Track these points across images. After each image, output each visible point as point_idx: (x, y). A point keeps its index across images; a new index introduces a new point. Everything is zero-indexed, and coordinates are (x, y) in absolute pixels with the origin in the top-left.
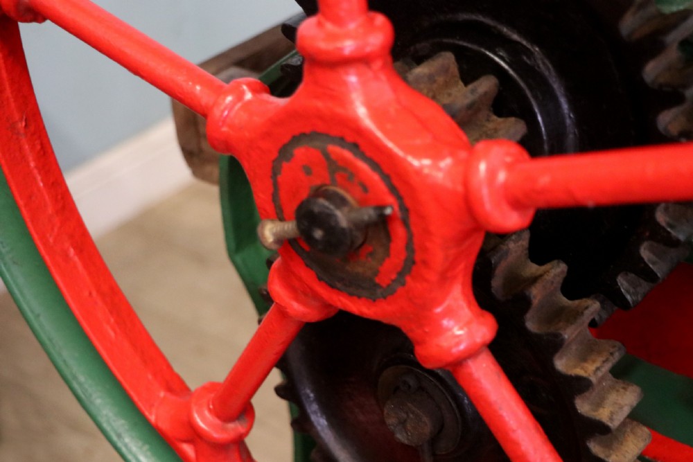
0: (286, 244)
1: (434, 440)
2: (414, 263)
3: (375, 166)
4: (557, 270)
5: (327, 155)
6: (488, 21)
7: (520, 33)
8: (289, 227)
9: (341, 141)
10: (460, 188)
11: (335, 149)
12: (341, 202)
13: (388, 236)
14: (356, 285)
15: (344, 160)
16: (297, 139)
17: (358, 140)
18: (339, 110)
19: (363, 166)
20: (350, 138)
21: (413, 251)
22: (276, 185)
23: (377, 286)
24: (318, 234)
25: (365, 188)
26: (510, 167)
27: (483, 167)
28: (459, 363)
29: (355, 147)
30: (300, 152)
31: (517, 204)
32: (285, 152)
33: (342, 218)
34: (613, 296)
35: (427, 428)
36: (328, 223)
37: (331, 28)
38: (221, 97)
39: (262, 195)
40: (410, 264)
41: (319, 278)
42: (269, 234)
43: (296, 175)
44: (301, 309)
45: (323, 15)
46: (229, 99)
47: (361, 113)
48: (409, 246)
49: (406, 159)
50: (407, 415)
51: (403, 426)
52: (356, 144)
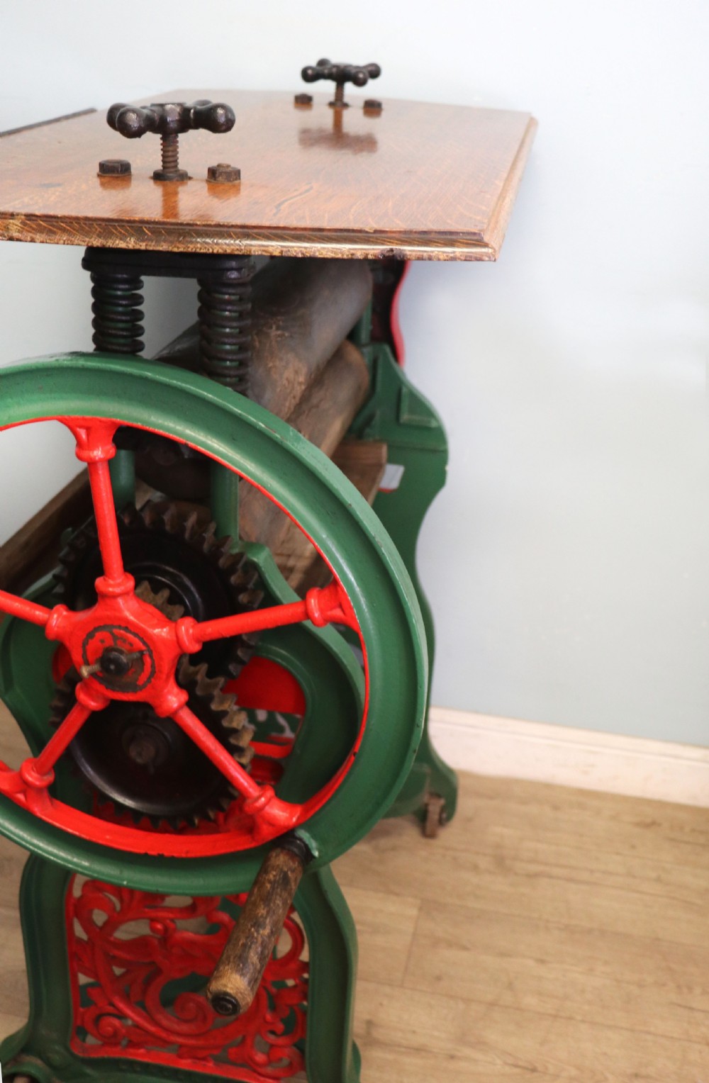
0: (93, 675)
2: (155, 672)
3: (136, 635)
4: (204, 668)
5: (112, 634)
7: (173, 568)
8: (96, 667)
9: (120, 627)
10: (175, 638)
11: (116, 631)
12: (121, 652)
13: (143, 664)
14: (124, 688)
15: (121, 635)
16: (96, 629)
17: (128, 626)
18: (117, 614)
19: (130, 636)
20: (123, 625)
21: (155, 668)
22: (85, 652)
23: (137, 685)
24: (112, 667)
25: (131, 645)
26: (193, 627)
27: (182, 629)
28: (176, 712)
29: (126, 629)
30: (98, 635)
31: (197, 641)
32: (90, 635)
33: (124, 659)
35: (152, 751)
36: (116, 662)
37: (111, 582)
38: (51, 615)
39: (76, 656)
40: (153, 673)
41: (107, 688)
42: (85, 671)
43: (96, 644)
44: (93, 705)
45: (107, 576)
46: (55, 616)
47: (127, 614)
48: (153, 666)
49: (150, 630)
50: (142, 749)
51: (140, 754)
52: (126, 627)
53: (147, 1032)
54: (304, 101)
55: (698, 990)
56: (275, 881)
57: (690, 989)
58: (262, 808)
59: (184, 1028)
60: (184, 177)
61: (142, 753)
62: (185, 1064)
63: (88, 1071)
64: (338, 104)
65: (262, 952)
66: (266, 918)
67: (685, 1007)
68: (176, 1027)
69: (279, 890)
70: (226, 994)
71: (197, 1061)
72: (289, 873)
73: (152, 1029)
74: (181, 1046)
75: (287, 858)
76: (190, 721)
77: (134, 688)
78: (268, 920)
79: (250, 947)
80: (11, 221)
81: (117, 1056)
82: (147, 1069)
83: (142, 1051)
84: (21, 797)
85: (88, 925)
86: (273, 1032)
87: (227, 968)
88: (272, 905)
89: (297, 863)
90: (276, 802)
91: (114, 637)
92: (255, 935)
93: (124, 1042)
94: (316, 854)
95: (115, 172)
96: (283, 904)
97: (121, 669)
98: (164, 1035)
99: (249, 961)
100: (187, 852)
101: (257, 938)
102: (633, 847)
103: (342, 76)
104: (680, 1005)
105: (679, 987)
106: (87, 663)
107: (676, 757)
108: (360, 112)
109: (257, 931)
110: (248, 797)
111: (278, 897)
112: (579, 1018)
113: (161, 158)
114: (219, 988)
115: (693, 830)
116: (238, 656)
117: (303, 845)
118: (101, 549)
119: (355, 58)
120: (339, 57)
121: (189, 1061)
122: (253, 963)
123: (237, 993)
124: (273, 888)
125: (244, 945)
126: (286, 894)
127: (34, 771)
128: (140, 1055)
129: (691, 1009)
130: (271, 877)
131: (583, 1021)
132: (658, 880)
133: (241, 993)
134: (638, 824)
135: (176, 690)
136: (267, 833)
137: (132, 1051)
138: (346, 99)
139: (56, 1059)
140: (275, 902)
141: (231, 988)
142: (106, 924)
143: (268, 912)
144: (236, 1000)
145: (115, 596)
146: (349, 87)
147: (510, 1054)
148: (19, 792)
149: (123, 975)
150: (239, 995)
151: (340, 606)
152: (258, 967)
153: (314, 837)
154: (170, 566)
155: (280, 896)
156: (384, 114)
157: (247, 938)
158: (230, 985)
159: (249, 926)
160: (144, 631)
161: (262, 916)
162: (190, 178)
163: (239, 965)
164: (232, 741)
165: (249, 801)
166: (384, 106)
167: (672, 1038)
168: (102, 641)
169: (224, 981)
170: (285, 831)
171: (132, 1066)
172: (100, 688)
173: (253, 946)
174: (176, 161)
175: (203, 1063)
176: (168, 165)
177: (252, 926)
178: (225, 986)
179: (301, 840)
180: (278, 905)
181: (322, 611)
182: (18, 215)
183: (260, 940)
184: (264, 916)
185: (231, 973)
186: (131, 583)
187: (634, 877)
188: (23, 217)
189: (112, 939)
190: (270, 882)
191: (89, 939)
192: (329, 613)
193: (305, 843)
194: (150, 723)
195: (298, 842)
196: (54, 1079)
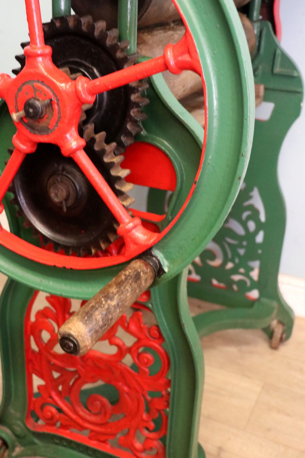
0: (20, 120)
1: (66, 200)
2: (61, 117)
3: (49, 87)
5: (33, 87)
6: (79, 60)
8: (22, 113)
9: (38, 81)
10: (74, 90)
11: (36, 84)
12: (38, 100)
13: (53, 109)
14: (42, 131)
15: (39, 87)
16: (23, 84)
17: (43, 80)
18: (37, 71)
19: (45, 88)
20: (40, 79)
21: (61, 114)
22: (17, 102)
23: (49, 129)
24: (31, 110)
25: (45, 94)
26: (87, 83)
27: (80, 83)
28: (75, 151)
30: (24, 88)
31: (91, 93)
32: (19, 89)
34: (120, 144)
35: (64, 194)
36: (34, 107)
39: (11, 106)
40: (59, 119)
41: (30, 132)
42: (15, 116)
43: (23, 96)
44: (24, 148)
47: (43, 71)
48: (59, 111)
49: (58, 84)
50: (58, 191)
51: (56, 195)
52: (43, 82)
53: (71, 418)
56: (129, 275)
58: (129, 231)
59: (93, 419)
61: (58, 194)
62: (93, 444)
63: (36, 441)
65: (106, 315)
66: (115, 294)
69: (130, 281)
70: (70, 335)
71: (100, 443)
72: (142, 274)
73: (74, 416)
74: (92, 431)
75: (143, 265)
77: (45, 130)
78: (117, 296)
79: (97, 309)
81: (52, 433)
82: (70, 444)
83: (68, 431)
85: (38, 340)
86: (148, 429)
88: (122, 288)
89: (149, 269)
90: (140, 227)
91: (36, 89)
92: (104, 302)
93: (58, 424)
94: (166, 270)
96: (132, 290)
97: (37, 112)
98: (80, 421)
99: (93, 316)
100: (81, 266)
101: (104, 305)
106: (17, 111)
109: (106, 301)
111: (128, 285)
114: (66, 330)
116: (127, 129)
117: (157, 262)
121: (95, 442)
122: (96, 320)
123: (78, 336)
124: (126, 279)
125: (93, 307)
126: (136, 286)
128: (65, 434)
130: (127, 273)
133: (81, 336)
136: (132, 249)
137: (62, 430)
139: (18, 430)
140: (125, 287)
141: (74, 331)
142: (50, 341)
143: (118, 292)
144: (77, 341)
145: (35, 56)
149: (59, 378)
150: (80, 337)
151: (189, 52)
152: (101, 323)
153: (167, 258)
155: (131, 285)
157: (97, 303)
158: (73, 329)
159: (101, 297)
160: (54, 84)
161: (113, 293)
163: (84, 317)
164: (117, 187)
168: (27, 93)
170: (145, 249)
171: (62, 441)
172: (26, 131)
173: (99, 309)
175: (103, 444)
177: (103, 297)
178: (70, 329)
179: (156, 257)
180: (127, 290)
181: (175, 57)
183: (106, 306)
184: (114, 293)
185: (76, 321)
186: (48, 50)
189: (52, 352)
190: (125, 275)
191: (40, 351)
192: (180, 58)
193: (158, 260)
194: (65, 173)
195: (154, 259)
196: (17, 444)
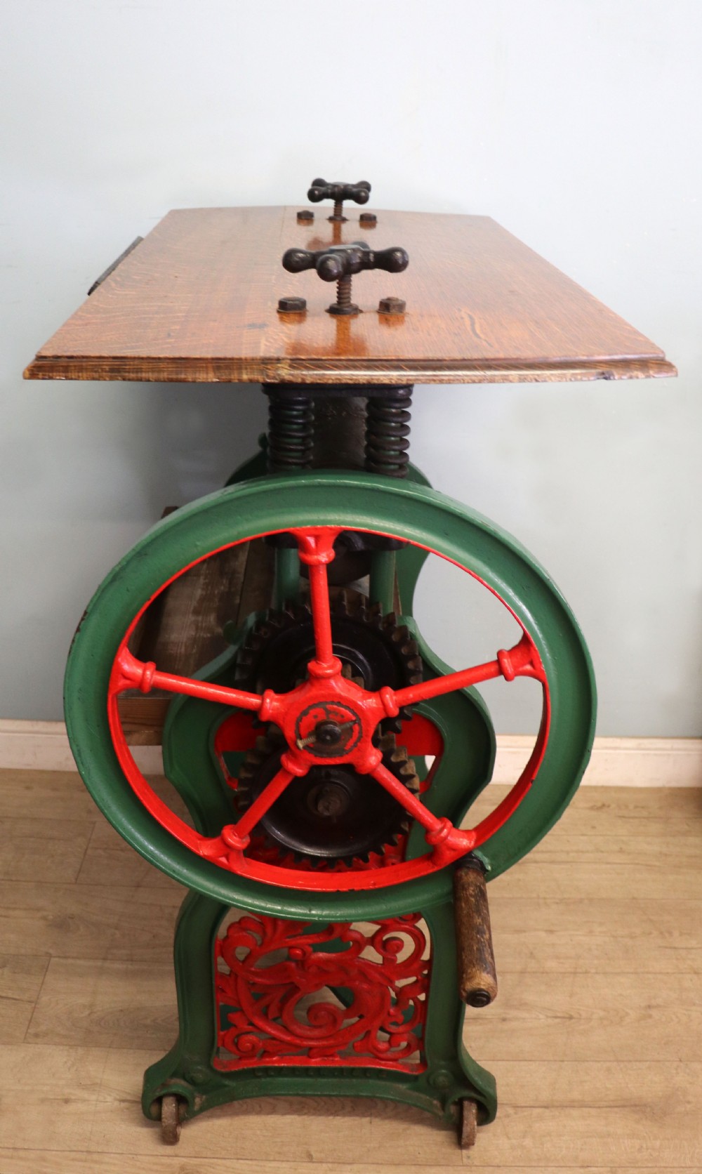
0: (307, 747)
2: (362, 737)
3: (347, 707)
5: (326, 710)
8: (309, 739)
9: (333, 702)
10: (381, 706)
11: (328, 706)
12: (334, 724)
13: (352, 731)
14: (332, 753)
15: (333, 709)
16: (310, 707)
17: (340, 701)
18: (331, 692)
19: (342, 709)
20: (336, 700)
21: (362, 733)
22: (297, 727)
23: (344, 750)
24: (328, 738)
25: (343, 716)
26: (395, 694)
27: (388, 696)
28: (373, 769)
29: (339, 703)
30: (313, 712)
31: (398, 707)
32: (305, 713)
33: (337, 729)
35: (336, 804)
36: (332, 733)
37: (325, 665)
38: (263, 700)
39: (289, 733)
40: (360, 739)
41: (315, 756)
42: (300, 744)
43: (310, 721)
44: (299, 771)
45: (320, 660)
46: (268, 701)
47: (338, 691)
48: (360, 732)
49: (359, 702)
50: (330, 803)
51: (327, 809)
52: (339, 702)
53: (282, 1041)
54: (305, 217)
55: (676, 933)
56: (476, 895)
57: (670, 933)
58: (446, 838)
60: (356, 311)
61: (331, 807)
62: (315, 1063)
63: (227, 1082)
64: (337, 218)
66: (483, 925)
67: (671, 948)
68: (309, 1033)
69: (481, 902)
70: (481, 990)
71: (326, 1058)
73: (288, 1038)
74: (311, 1048)
75: (475, 875)
76: (385, 775)
77: (341, 752)
78: (485, 927)
80: (279, 365)
81: (254, 1066)
82: (280, 1072)
83: (276, 1058)
84: (223, 860)
85: (231, 960)
86: (395, 1023)
87: (474, 970)
90: (455, 831)
91: (328, 712)
93: (260, 1054)
94: (489, 868)
95: (291, 309)
97: (335, 738)
98: (298, 1042)
100: (374, 884)
102: (594, 827)
103: (340, 194)
104: (666, 947)
105: (661, 933)
106: (302, 737)
107: (616, 748)
108: (357, 224)
110: (432, 831)
111: (483, 907)
112: (593, 971)
113: (336, 294)
114: (474, 987)
115: (636, 807)
118: (317, 638)
119: (350, 178)
120: (333, 177)
121: (319, 1060)
124: (477, 901)
125: (478, 949)
127: (235, 836)
128: (275, 1062)
129: (675, 948)
131: (597, 973)
132: (621, 851)
134: (592, 808)
135: (374, 751)
136: (449, 857)
137: (266, 1059)
138: (344, 214)
139: (200, 1077)
140: (483, 912)
145: (329, 677)
146: (348, 204)
147: (549, 1009)
148: (222, 856)
151: (531, 662)
153: (485, 855)
154: (344, 644)
156: (378, 225)
159: (475, 934)
160: (356, 704)
162: (361, 312)
165: (434, 833)
166: (378, 219)
167: (668, 973)
168: (315, 717)
169: (477, 981)
170: (465, 853)
171: (267, 1072)
172: (310, 756)
174: (349, 298)
175: (331, 1058)
176: (341, 301)
179: (477, 858)
181: (515, 668)
182: (283, 359)
185: (480, 973)
186: (339, 665)
187: (602, 852)
188: (289, 361)
189: (252, 969)
191: (231, 972)
192: (521, 669)
193: (479, 861)
194: (333, 780)
195: (475, 860)
196: (196, 1094)
